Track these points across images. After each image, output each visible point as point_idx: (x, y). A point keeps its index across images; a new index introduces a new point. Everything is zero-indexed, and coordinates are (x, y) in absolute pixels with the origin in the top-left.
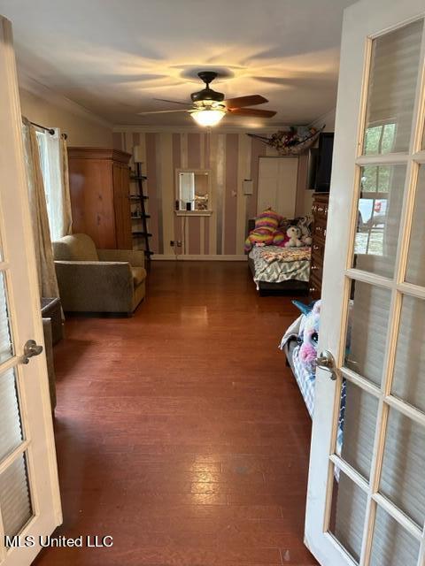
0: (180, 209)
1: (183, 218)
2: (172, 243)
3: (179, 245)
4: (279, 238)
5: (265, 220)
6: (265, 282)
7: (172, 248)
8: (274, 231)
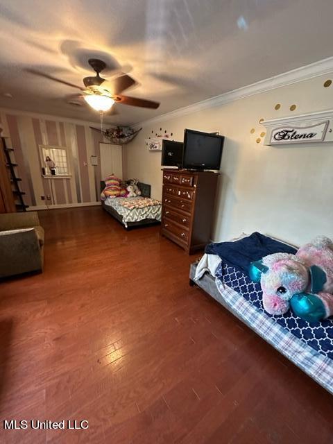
0: (47, 174)
1: (49, 181)
2: (43, 198)
3: (49, 199)
4: (123, 192)
5: (112, 181)
6: (131, 222)
7: (43, 201)
8: (119, 188)
